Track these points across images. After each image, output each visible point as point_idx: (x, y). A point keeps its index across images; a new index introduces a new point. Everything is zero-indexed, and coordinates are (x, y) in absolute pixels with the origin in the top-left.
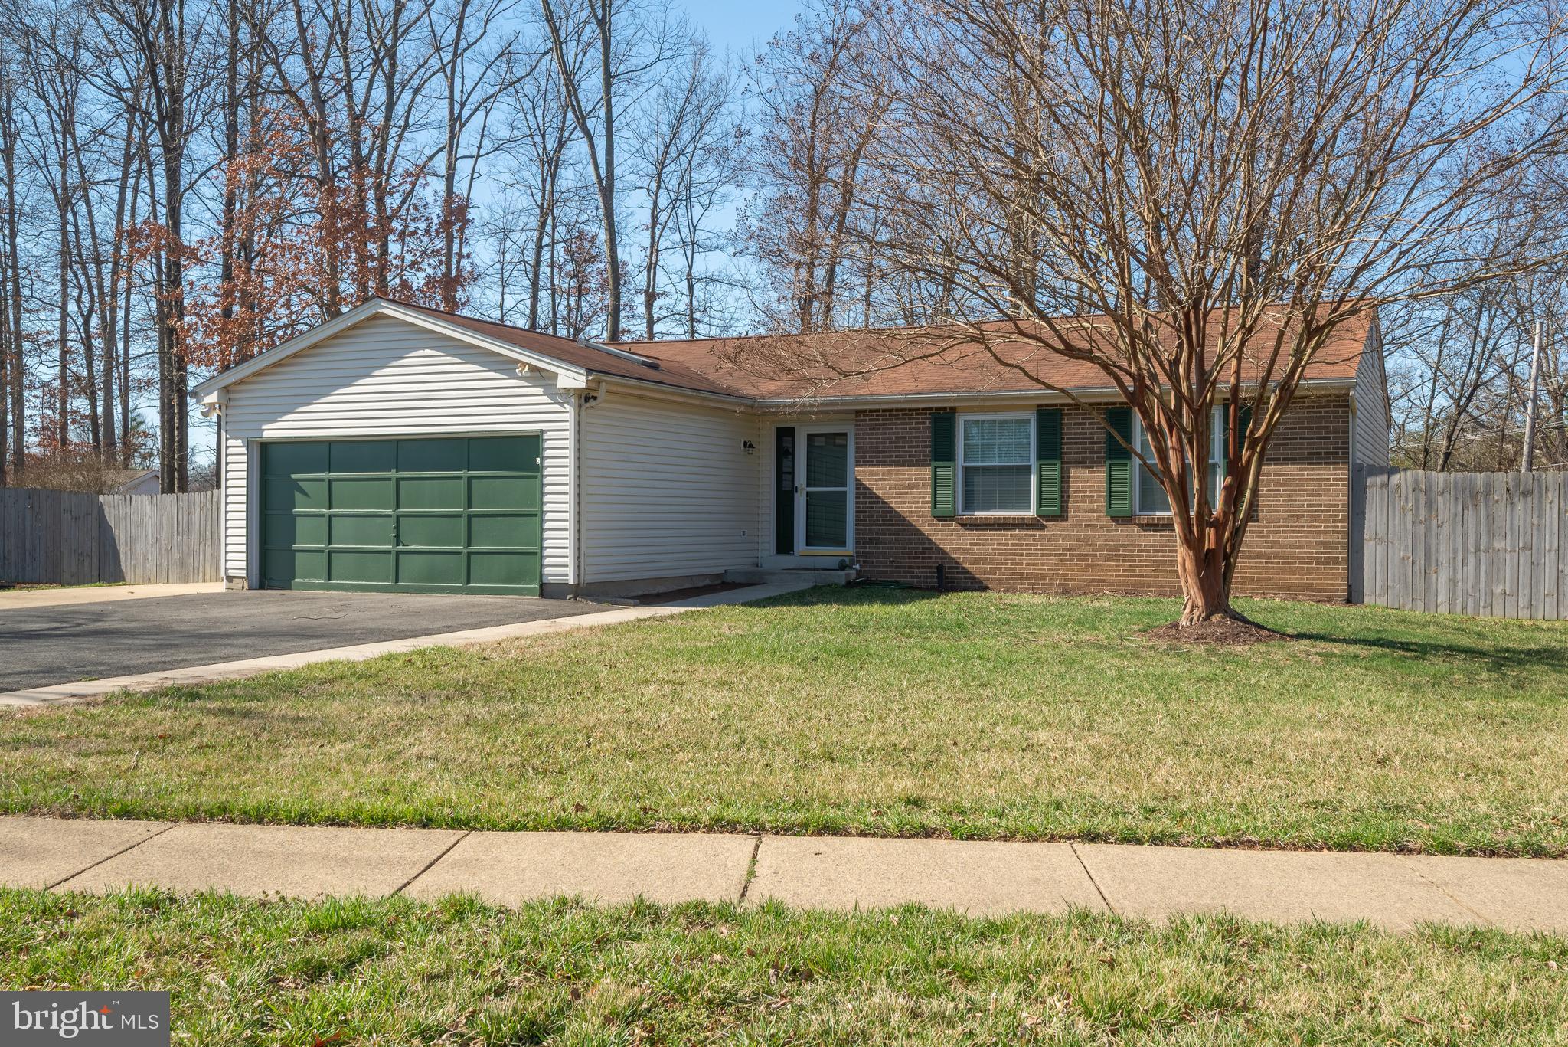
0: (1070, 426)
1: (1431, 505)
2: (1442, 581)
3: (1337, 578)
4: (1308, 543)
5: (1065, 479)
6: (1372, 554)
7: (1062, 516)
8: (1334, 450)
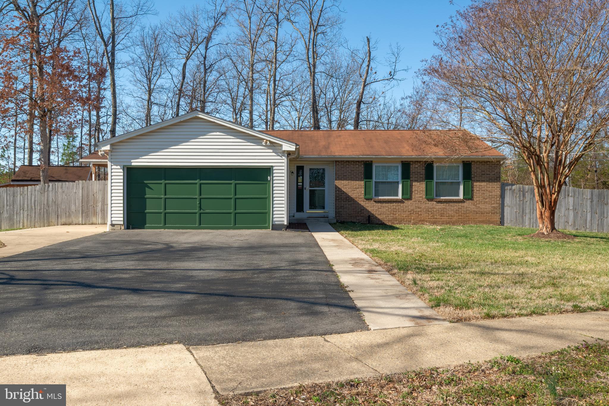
0: (413, 168)
1: (524, 195)
2: (527, 218)
3: (497, 218)
4: (488, 207)
5: (411, 186)
6: (507, 210)
7: (410, 199)
8: (497, 178)
